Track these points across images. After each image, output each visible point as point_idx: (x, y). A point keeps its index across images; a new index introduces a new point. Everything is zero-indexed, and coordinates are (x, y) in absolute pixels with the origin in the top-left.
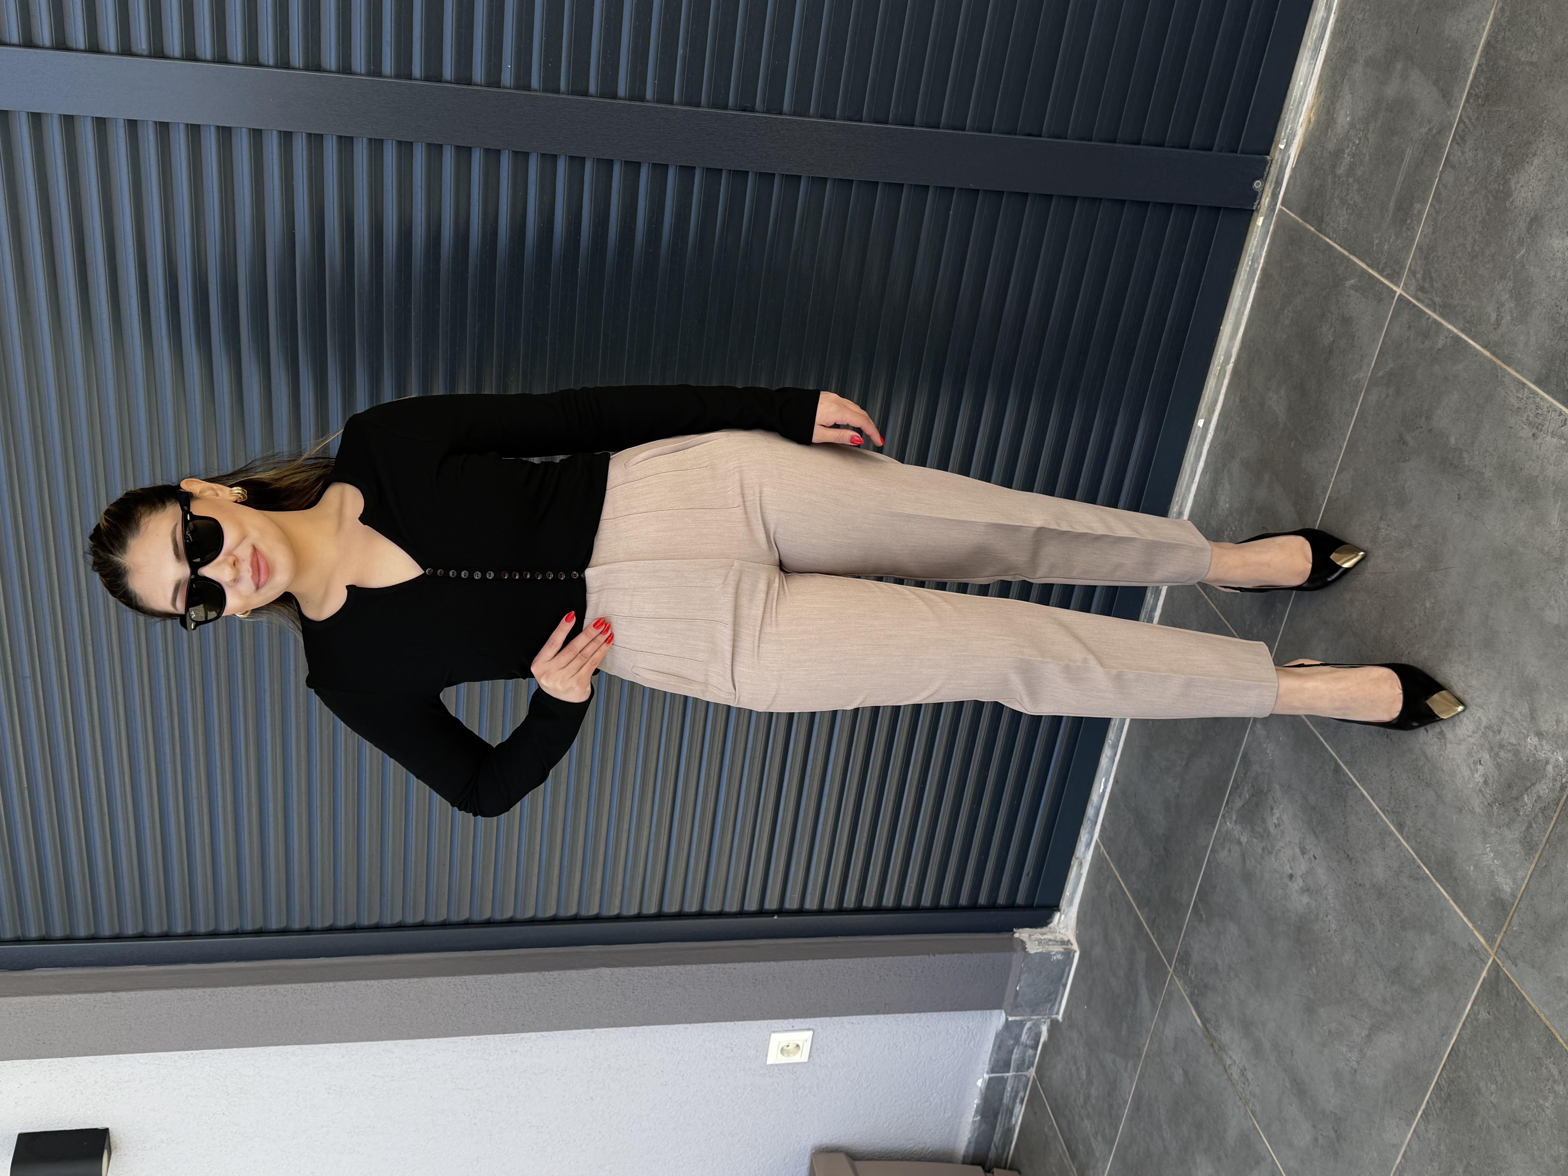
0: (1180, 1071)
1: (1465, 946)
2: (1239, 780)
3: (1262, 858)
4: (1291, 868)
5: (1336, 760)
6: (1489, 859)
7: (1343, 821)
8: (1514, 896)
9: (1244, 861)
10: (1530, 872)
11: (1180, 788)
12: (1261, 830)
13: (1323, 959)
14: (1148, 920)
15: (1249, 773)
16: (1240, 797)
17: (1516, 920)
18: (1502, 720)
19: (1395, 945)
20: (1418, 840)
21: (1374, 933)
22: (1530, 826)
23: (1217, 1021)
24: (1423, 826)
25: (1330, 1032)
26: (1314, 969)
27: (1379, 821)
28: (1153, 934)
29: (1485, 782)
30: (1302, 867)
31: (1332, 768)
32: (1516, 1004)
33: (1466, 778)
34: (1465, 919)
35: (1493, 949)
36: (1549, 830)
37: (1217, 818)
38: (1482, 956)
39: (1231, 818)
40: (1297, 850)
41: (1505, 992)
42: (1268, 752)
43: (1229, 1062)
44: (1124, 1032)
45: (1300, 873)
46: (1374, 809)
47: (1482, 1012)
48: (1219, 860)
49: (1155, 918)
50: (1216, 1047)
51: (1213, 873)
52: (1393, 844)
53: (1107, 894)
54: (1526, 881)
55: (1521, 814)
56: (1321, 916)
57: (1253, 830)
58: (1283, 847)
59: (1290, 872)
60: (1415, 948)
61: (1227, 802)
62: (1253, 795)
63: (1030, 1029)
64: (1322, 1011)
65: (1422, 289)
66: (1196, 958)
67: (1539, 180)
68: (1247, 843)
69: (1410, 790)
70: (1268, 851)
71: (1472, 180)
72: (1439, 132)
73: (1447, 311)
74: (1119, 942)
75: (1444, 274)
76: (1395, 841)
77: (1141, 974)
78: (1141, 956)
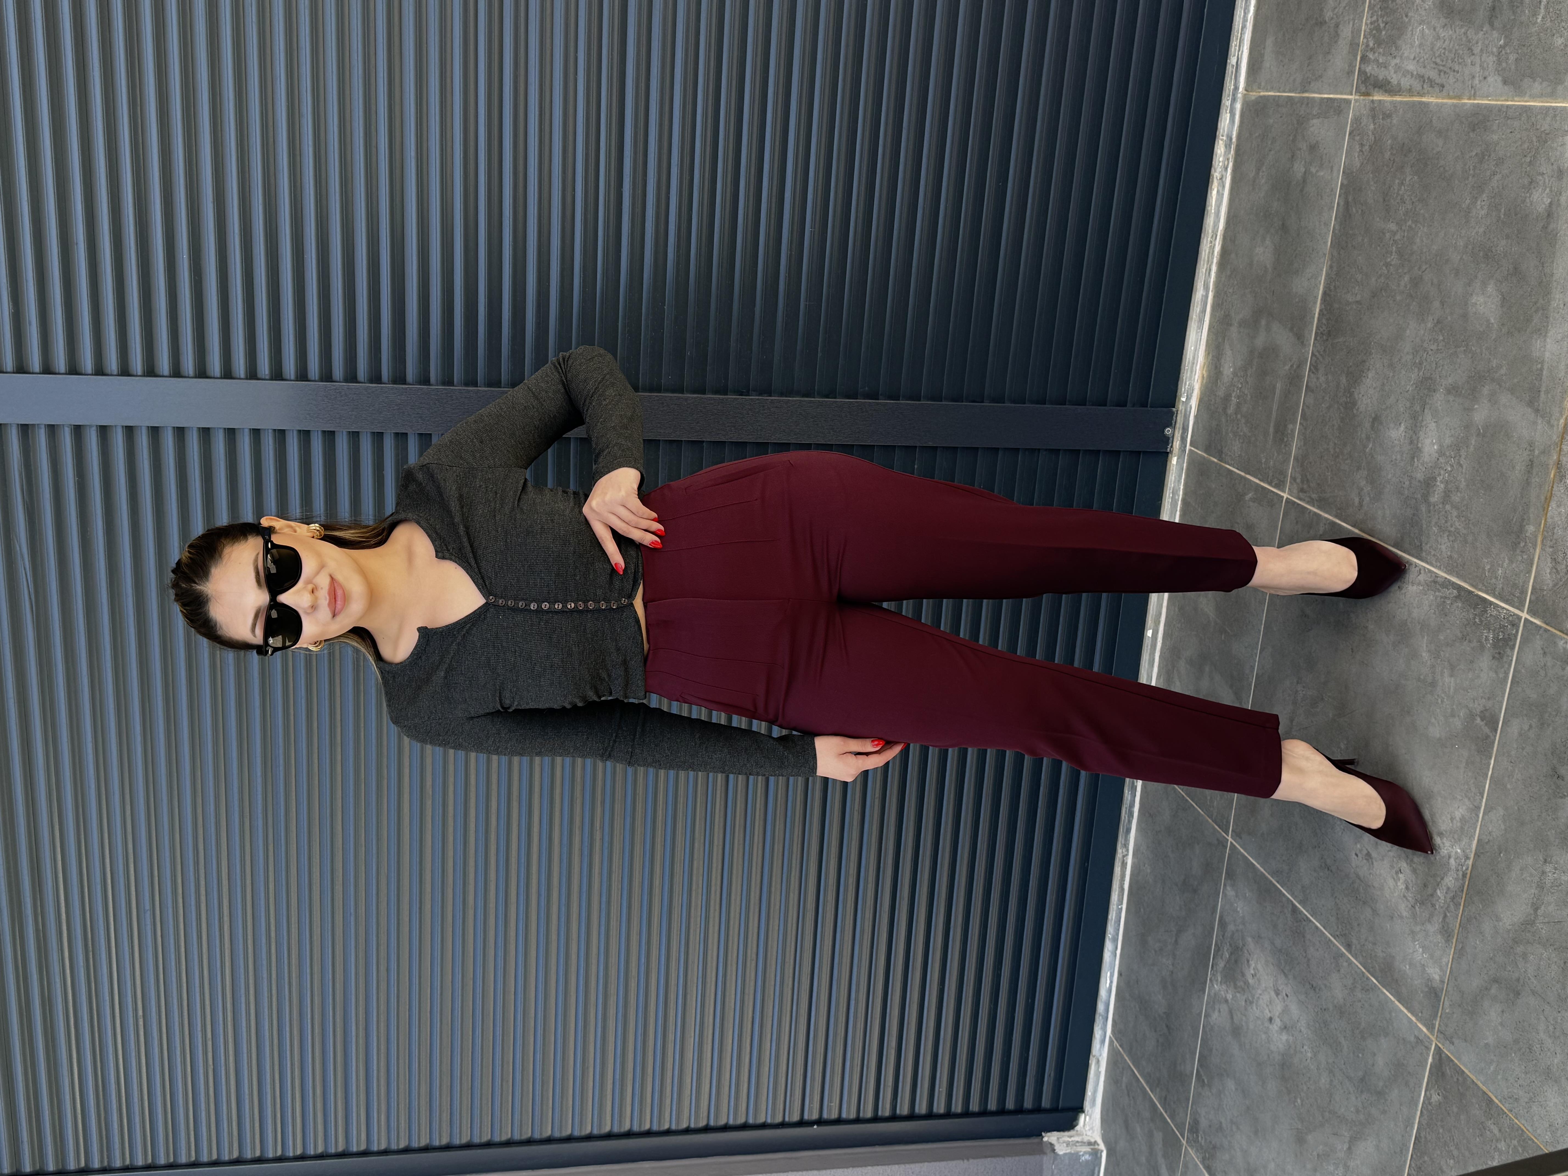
1: (1412, 1039)
2: (1219, 942)
3: (1246, 1009)
4: (1270, 1011)
5: (1292, 902)
6: (1419, 955)
7: (1304, 955)
8: (1442, 982)
9: (1232, 1018)
10: (1451, 957)
11: (1173, 965)
12: (1242, 984)
13: (1305, 1088)
14: (1161, 1101)
15: (1226, 934)
17: (1447, 1003)
19: (1358, 1056)
20: (1364, 955)
21: (1341, 1051)
22: (1445, 916)
24: (1366, 940)
25: (1318, 1155)
26: (1299, 1101)
27: (1332, 947)
28: (1166, 1112)
29: (1407, 888)
30: (1278, 1007)
31: (1290, 910)
32: (1458, 1079)
33: (1392, 887)
34: (1409, 1015)
35: (1434, 1035)
36: (1460, 915)
37: (1206, 982)
38: (1427, 1044)
39: (1217, 981)
40: (1273, 994)
41: (1448, 1071)
42: (1239, 909)
45: (1277, 1014)
46: (1327, 937)
47: (1434, 1096)
48: (1212, 1024)
49: (1166, 1096)
51: (1209, 1038)
52: (1345, 964)
53: (1124, 1087)
54: (1449, 966)
55: (1437, 907)
56: (1298, 1049)
57: (1235, 987)
59: (1269, 1015)
60: (1375, 1054)
61: (1212, 967)
62: (1231, 954)
64: (1310, 1137)
65: (1302, 490)
66: (1204, 1123)
67: (1375, 388)
68: (1232, 999)
69: (1352, 911)
70: (1249, 1002)
71: (1327, 398)
72: (1299, 366)
73: (1322, 503)
74: (1139, 1130)
75: (1317, 475)
76: (1346, 962)
77: (1160, 1154)
78: (1158, 1137)
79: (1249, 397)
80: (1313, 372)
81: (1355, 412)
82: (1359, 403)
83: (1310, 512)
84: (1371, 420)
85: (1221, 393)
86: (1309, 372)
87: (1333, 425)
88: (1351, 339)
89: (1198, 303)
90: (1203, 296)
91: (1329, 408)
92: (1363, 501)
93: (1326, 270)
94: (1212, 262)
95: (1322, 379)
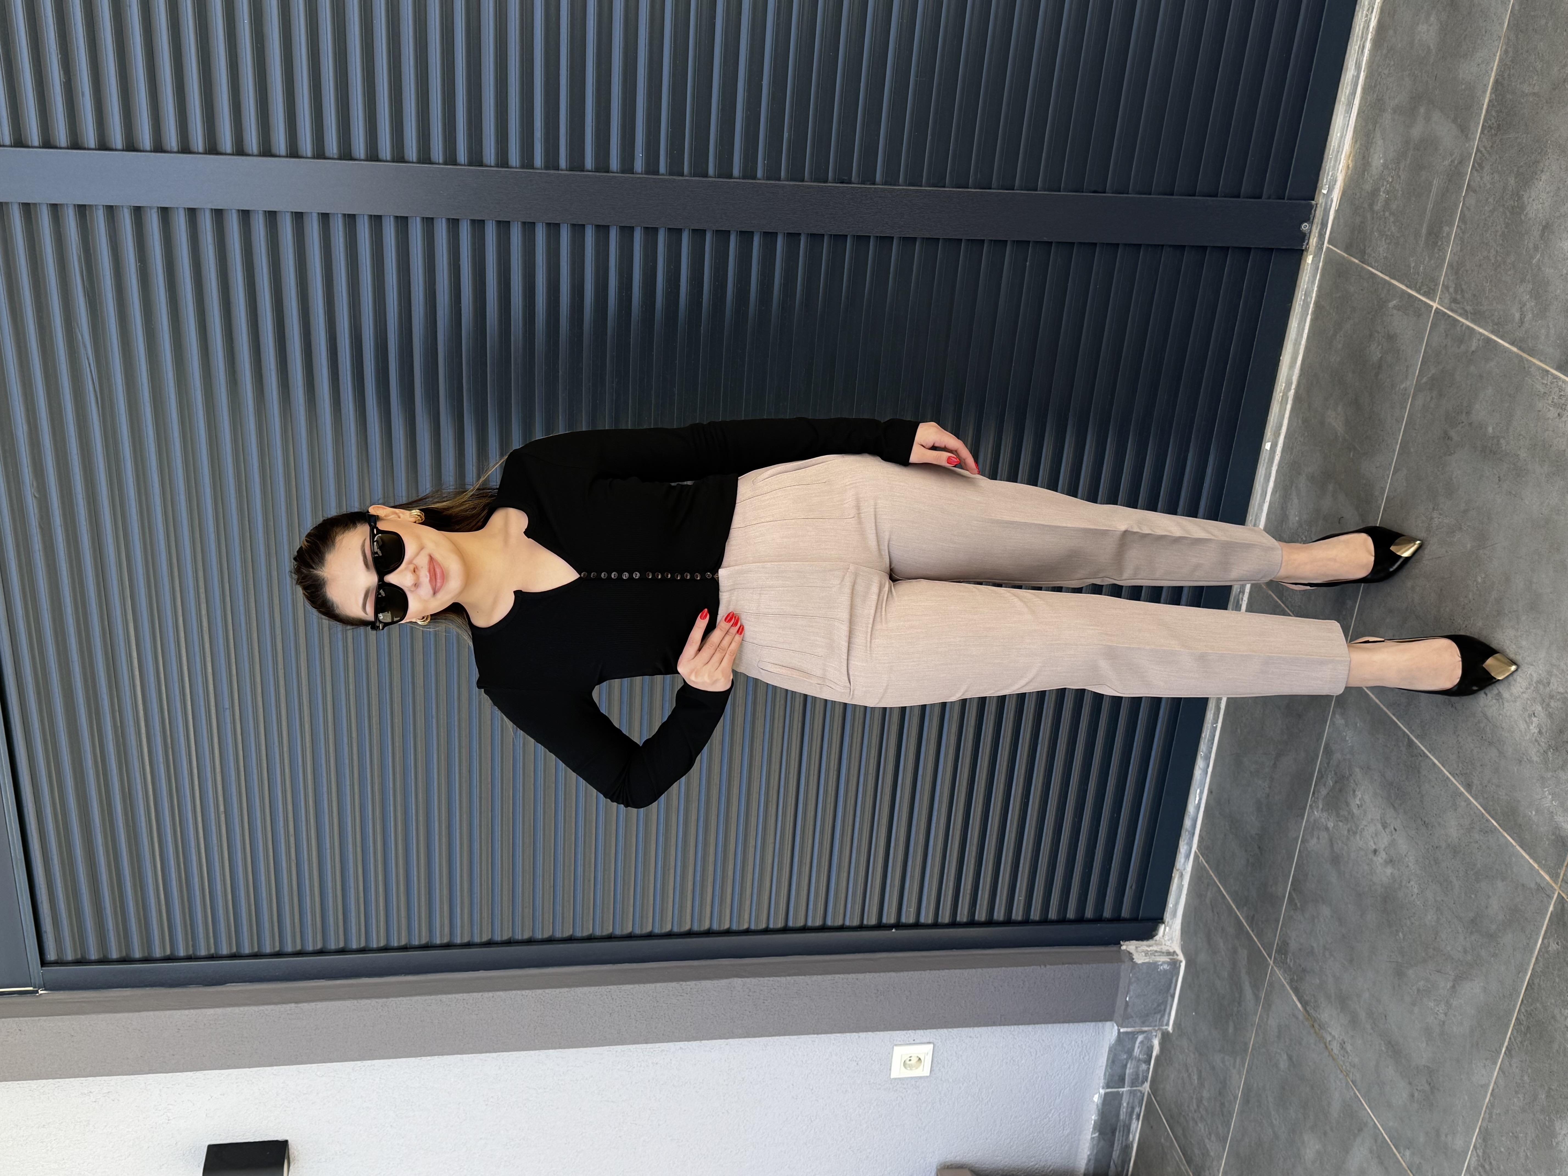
0: (1285, 1057)
1: (1533, 885)
2: (1323, 770)
3: (1348, 839)
4: (1375, 843)
5: (1408, 736)
6: (1548, 802)
9: (1332, 845)
11: (1270, 787)
12: (1346, 813)
13: (1408, 923)
14: (1247, 918)
15: (1331, 762)
16: (1325, 785)
18: (1550, 673)
19: (1470, 897)
20: (1485, 796)
21: (1452, 889)
23: (1316, 1001)
24: (1489, 782)
25: (1418, 990)
26: (1401, 934)
27: (1449, 785)
28: (1253, 931)
29: (1540, 732)
30: (1384, 840)
31: (1405, 743)
33: (1523, 730)
34: (1531, 861)
35: (1556, 883)
37: (1305, 809)
38: (1548, 892)
39: (1318, 807)
40: (1379, 826)
42: (1347, 739)
43: (1329, 1038)
44: (1231, 1030)
45: (1383, 846)
46: (1445, 774)
47: (1551, 945)
48: (1309, 849)
49: (1254, 915)
50: (1316, 1026)
51: (1305, 862)
52: (1463, 804)
53: (1208, 901)
56: (1404, 884)
57: (1338, 815)
58: (1366, 826)
59: (1374, 847)
60: (1489, 897)
61: (1314, 793)
62: (1336, 782)
63: (1142, 1042)
64: (1410, 972)
65: (1455, 301)
66: (1293, 945)
67: (1548, 193)
68: (1334, 827)
69: (1475, 751)
70: (1353, 832)
71: (1491, 200)
72: (1460, 163)
73: (1477, 316)
74: (1222, 944)
75: (1473, 285)
76: (1465, 801)
77: (1243, 971)
78: (1243, 954)
79: (1400, 192)
80: (1477, 170)
81: (1523, 217)
82: (1528, 208)
83: (1462, 326)
84: (1541, 228)
85: (1368, 187)
86: (1472, 169)
87: (1497, 231)
88: (1525, 136)
89: (1347, 84)
90: (1353, 76)
91: (1492, 212)
92: (1525, 317)
93: (1500, 55)
94: (1366, 39)
95: (1487, 178)
